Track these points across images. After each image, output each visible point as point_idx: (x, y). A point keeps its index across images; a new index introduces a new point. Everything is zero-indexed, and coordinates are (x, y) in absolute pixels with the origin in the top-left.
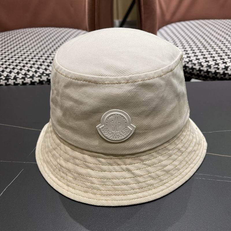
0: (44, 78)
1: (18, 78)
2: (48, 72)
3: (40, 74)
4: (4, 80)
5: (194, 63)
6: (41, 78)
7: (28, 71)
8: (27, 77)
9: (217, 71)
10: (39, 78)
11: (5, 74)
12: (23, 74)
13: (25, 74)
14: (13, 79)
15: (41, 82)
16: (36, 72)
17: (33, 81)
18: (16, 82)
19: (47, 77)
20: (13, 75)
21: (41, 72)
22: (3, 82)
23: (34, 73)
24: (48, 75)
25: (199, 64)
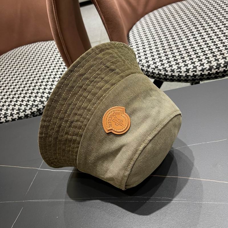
0: (34, 109)
1: (14, 114)
2: (36, 103)
3: (30, 107)
4: (3, 118)
5: (159, 70)
6: (32, 110)
7: (21, 105)
8: (20, 112)
9: (180, 74)
10: (30, 110)
11: (3, 112)
12: (17, 109)
13: (19, 109)
14: (10, 116)
15: (33, 113)
16: (27, 105)
17: (26, 114)
18: (13, 118)
19: (37, 108)
20: (9, 112)
21: (31, 105)
22: (3, 120)
23: (26, 107)
24: (37, 106)
25: (164, 70)
